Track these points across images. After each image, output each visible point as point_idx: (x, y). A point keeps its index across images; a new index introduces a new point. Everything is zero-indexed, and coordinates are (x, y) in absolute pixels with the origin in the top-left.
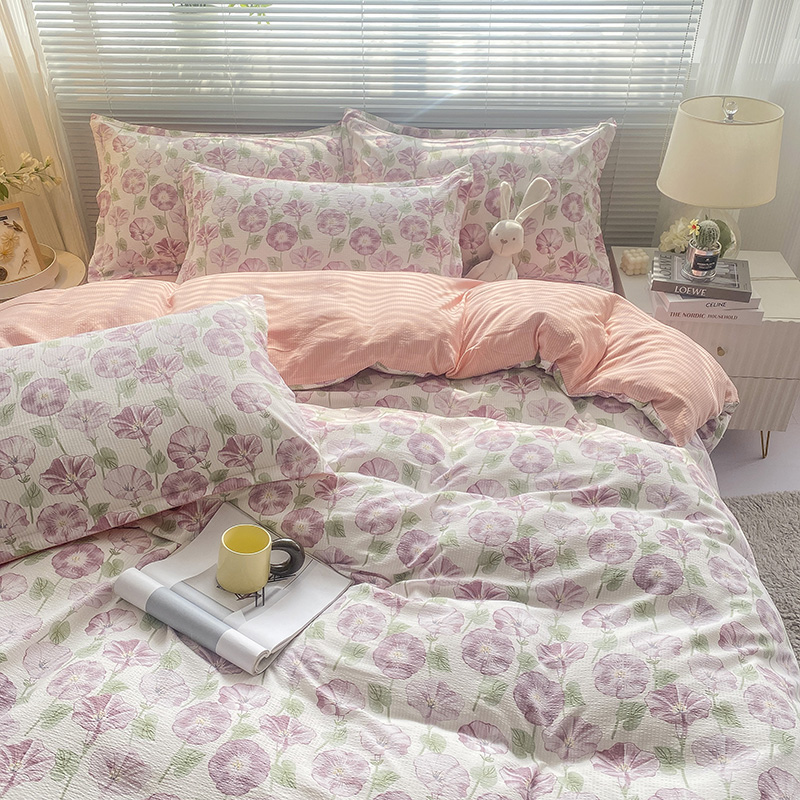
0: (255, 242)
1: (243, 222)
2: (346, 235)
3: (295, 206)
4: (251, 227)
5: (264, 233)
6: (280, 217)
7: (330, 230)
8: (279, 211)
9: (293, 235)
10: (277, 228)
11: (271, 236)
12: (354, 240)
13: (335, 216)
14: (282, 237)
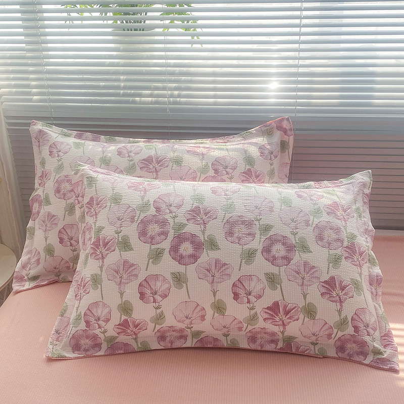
0: (156, 256)
1: (143, 233)
2: (257, 244)
3: (198, 213)
4: (152, 238)
5: (166, 245)
6: (182, 226)
7: (239, 239)
8: (181, 219)
9: (198, 246)
10: (180, 239)
11: (175, 249)
12: (267, 250)
13: (243, 222)
14: (186, 248)
